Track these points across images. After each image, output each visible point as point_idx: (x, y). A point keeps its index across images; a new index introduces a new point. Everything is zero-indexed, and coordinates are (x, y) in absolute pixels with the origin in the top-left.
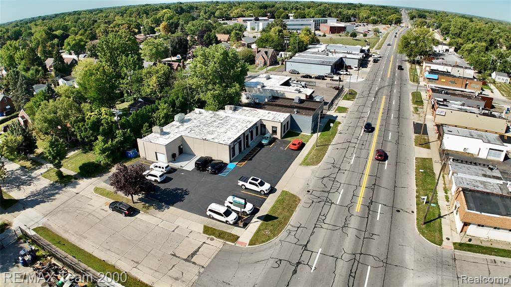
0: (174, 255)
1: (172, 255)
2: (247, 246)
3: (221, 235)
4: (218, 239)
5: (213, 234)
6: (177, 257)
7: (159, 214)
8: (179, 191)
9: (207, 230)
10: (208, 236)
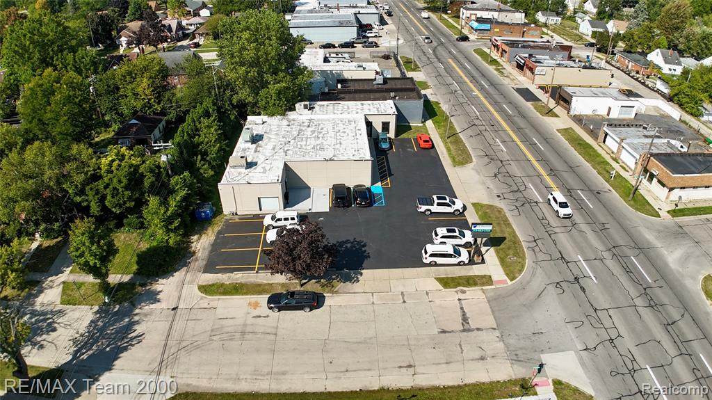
0: (444, 332)
1: (441, 332)
2: (510, 283)
3: (470, 281)
4: (471, 289)
5: (459, 285)
6: (450, 332)
7: (356, 287)
8: (349, 245)
9: (446, 282)
10: (455, 290)
